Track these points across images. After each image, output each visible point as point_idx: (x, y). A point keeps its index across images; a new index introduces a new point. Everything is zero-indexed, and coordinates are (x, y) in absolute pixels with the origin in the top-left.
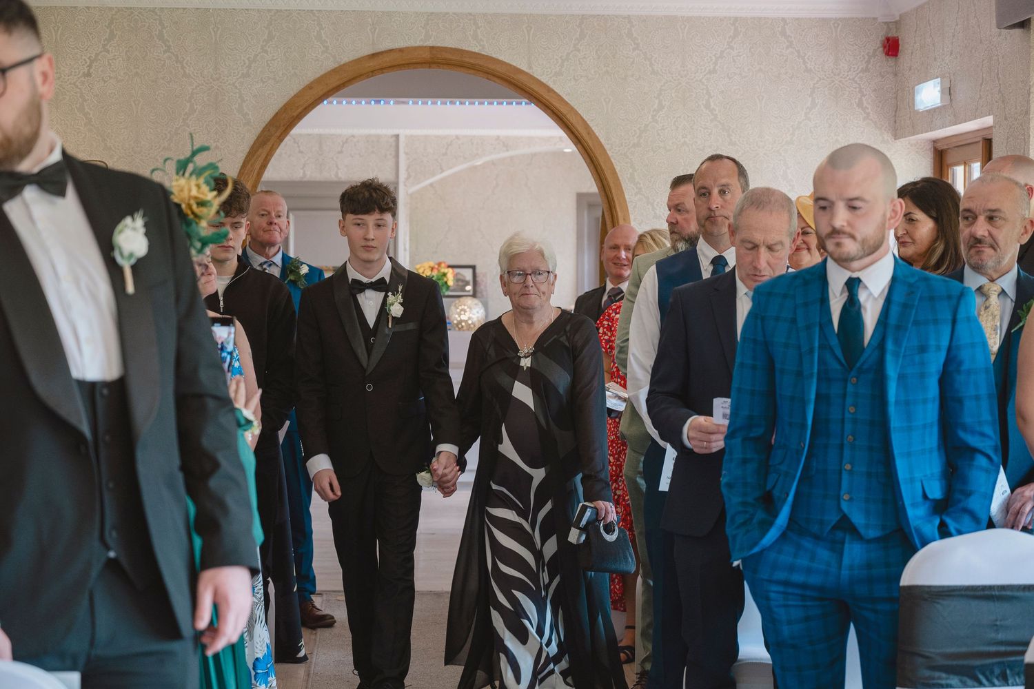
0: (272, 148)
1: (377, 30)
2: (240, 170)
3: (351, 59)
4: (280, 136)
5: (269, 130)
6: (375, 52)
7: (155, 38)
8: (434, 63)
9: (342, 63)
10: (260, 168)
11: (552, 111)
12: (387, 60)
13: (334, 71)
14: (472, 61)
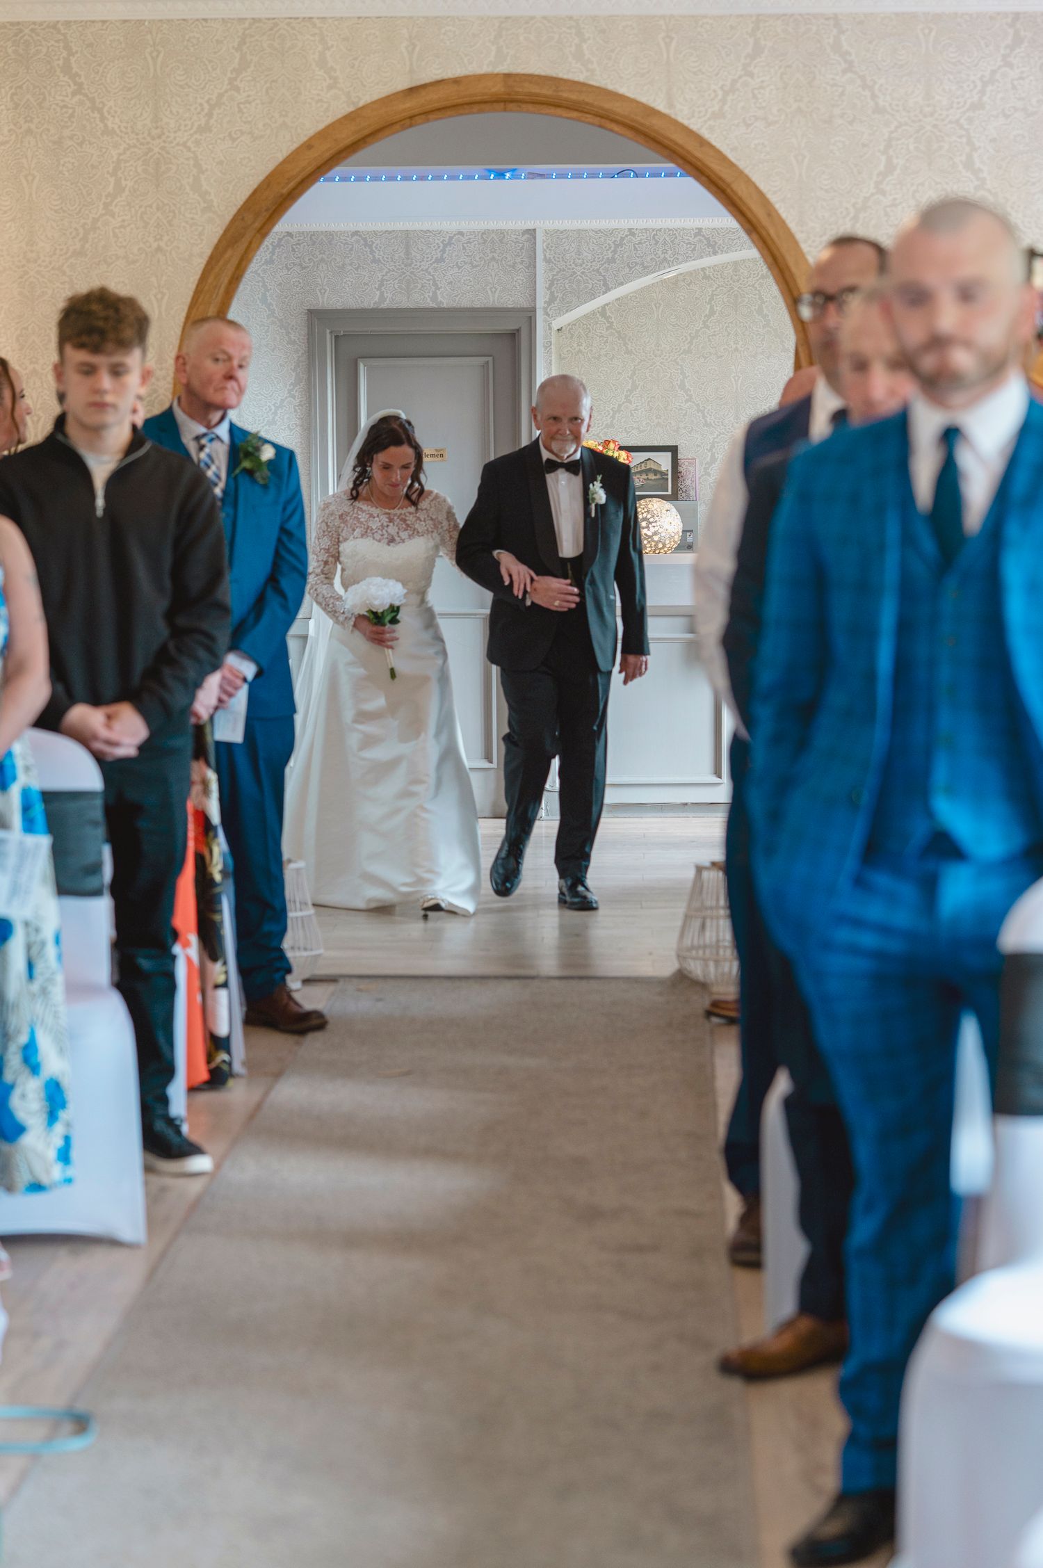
0: (248, 247)
1: (417, 49)
2: (197, 286)
3: (375, 97)
4: (261, 228)
5: (243, 219)
6: (414, 84)
7: (58, 73)
8: (512, 101)
9: (361, 104)
10: (230, 283)
11: (708, 177)
12: (432, 98)
13: (349, 118)
14: (574, 96)
